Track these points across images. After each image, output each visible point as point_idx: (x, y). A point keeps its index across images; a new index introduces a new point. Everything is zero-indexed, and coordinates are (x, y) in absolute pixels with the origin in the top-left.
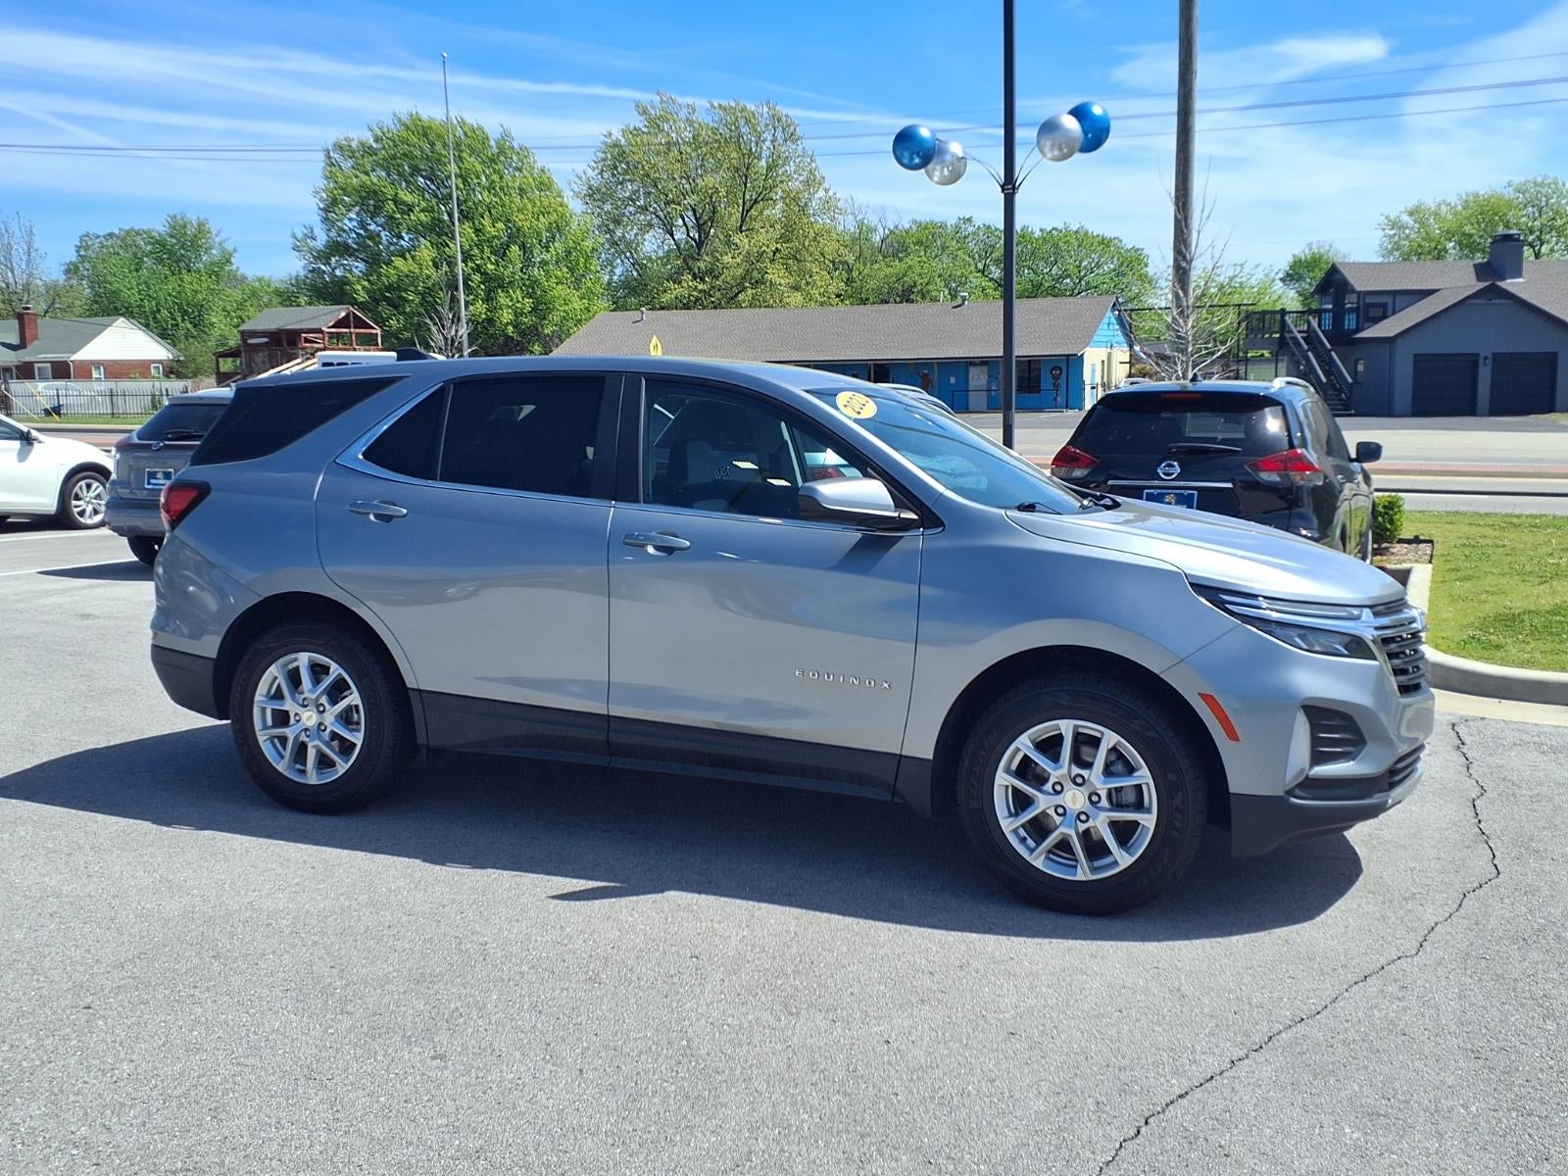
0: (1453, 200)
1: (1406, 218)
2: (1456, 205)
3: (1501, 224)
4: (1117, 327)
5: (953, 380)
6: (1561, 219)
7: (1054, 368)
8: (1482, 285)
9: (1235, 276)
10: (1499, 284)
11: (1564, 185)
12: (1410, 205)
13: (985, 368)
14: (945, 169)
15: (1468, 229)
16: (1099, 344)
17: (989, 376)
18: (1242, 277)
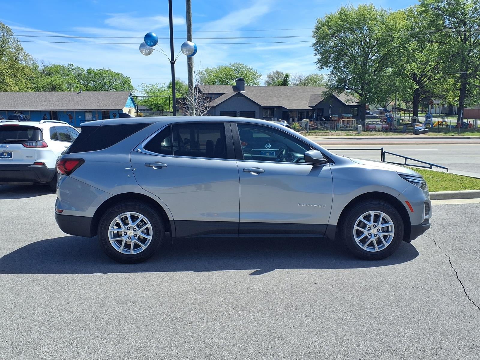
0: (216, 67)
1: (204, 72)
2: (217, 69)
3: (229, 75)
4: (131, 101)
5: (80, 117)
6: (244, 74)
7: (114, 114)
8: (236, 92)
9: (162, 87)
10: (240, 92)
11: (244, 65)
12: (206, 68)
13: (91, 113)
14: (147, 51)
15: (221, 76)
16: (127, 106)
17: (93, 116)
18: (164, 88)
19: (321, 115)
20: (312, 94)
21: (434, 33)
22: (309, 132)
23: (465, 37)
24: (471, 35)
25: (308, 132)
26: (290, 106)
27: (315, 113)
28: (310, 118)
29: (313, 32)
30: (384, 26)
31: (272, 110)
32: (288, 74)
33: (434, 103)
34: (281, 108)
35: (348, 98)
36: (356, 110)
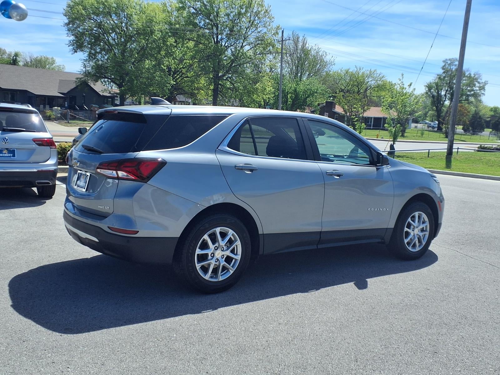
19: (73, 103)
20: (61, 79)
21: (191, 31)
22: (70, 122)
23: (217, 39)
24: (222, 39)
25: (68, 122)
26: (38, 90)
27: (66, 101)
28: (61, 106)
29: (64, 10)
30: (144, 17)
31: (14, 93)
32: (18, 52)
33: (177, 100)
34: (26, 92)
35: (105, 87)
36: (110, 100)
